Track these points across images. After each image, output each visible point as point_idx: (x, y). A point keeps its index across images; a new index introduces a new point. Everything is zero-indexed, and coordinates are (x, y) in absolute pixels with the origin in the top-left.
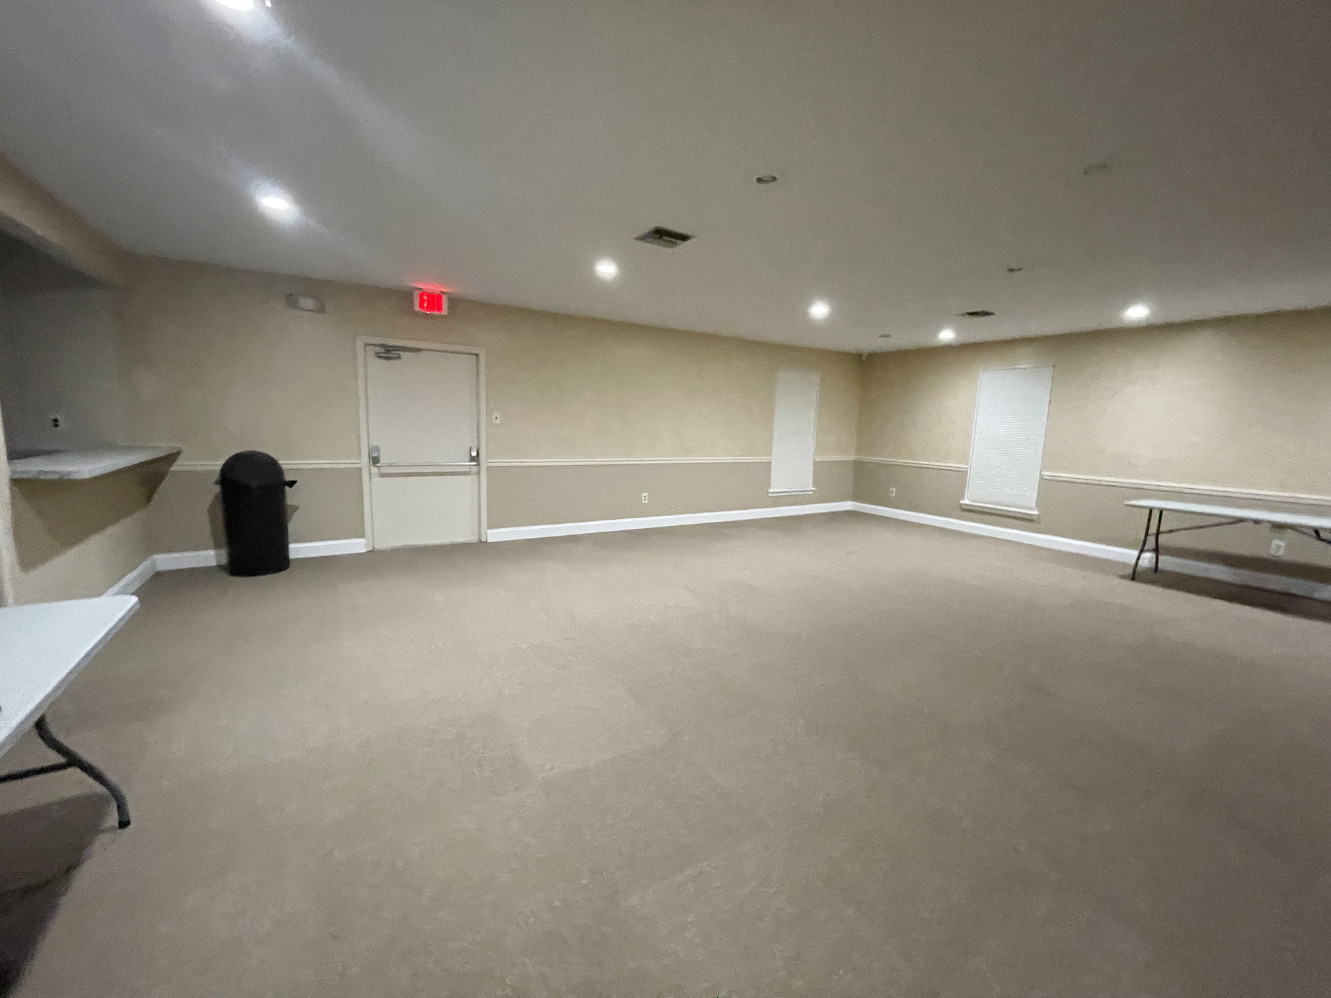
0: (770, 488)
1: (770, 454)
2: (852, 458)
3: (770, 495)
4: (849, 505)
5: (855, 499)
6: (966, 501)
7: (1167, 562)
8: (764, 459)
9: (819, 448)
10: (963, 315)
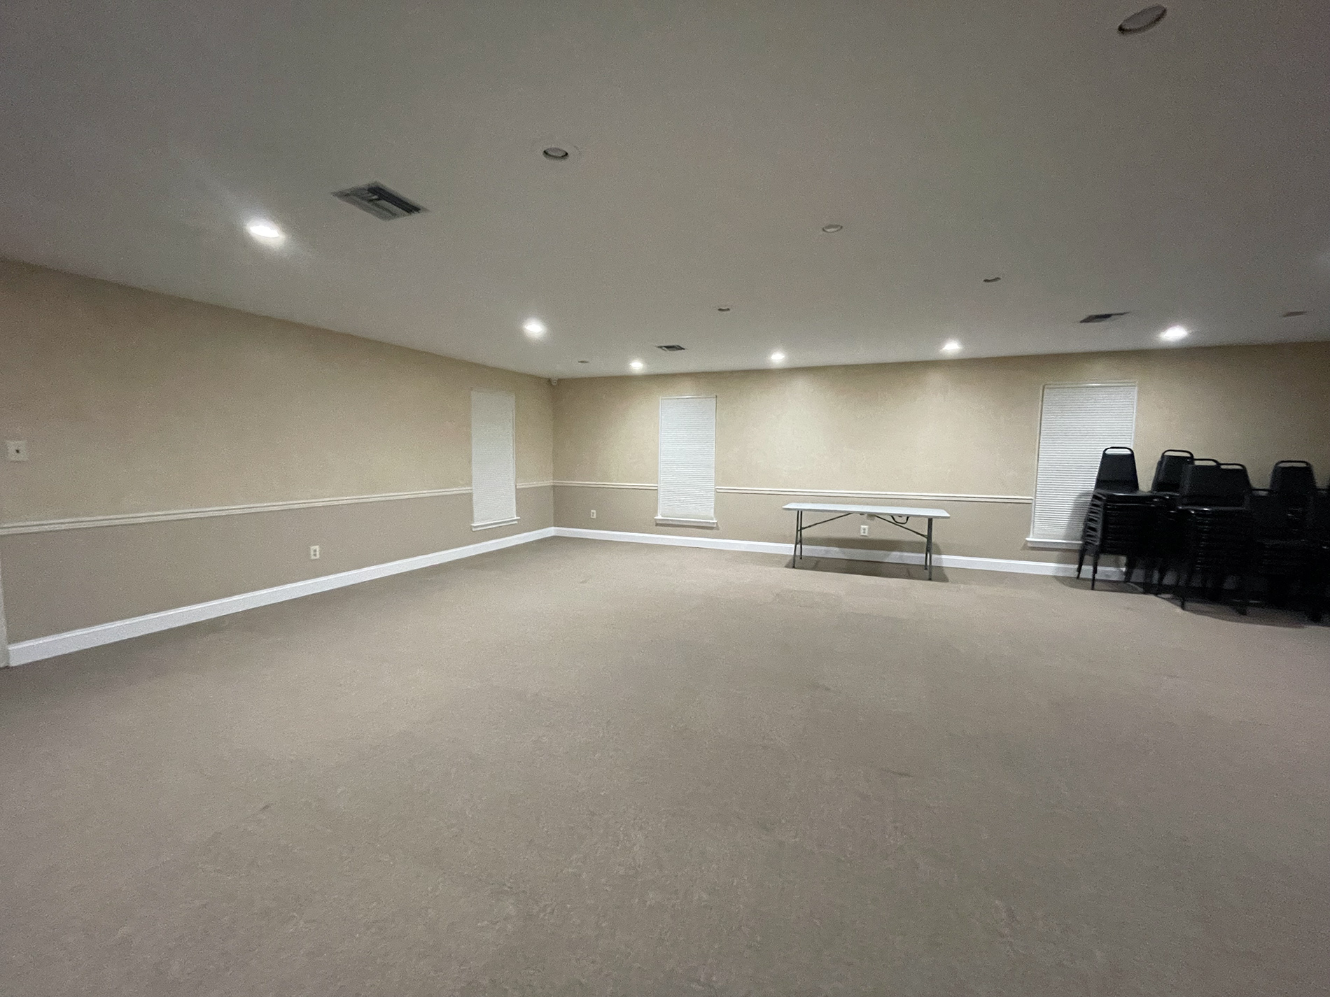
0: (473, 522)
1: (469, 484)
2: (549, 482)
3: (474, 530)
4: (551, 531)
5: (557, 523)
6: (659, 517)
7: (808, 550)
8: (464, 490)
9: (520, 474)
10: (661, 347)
